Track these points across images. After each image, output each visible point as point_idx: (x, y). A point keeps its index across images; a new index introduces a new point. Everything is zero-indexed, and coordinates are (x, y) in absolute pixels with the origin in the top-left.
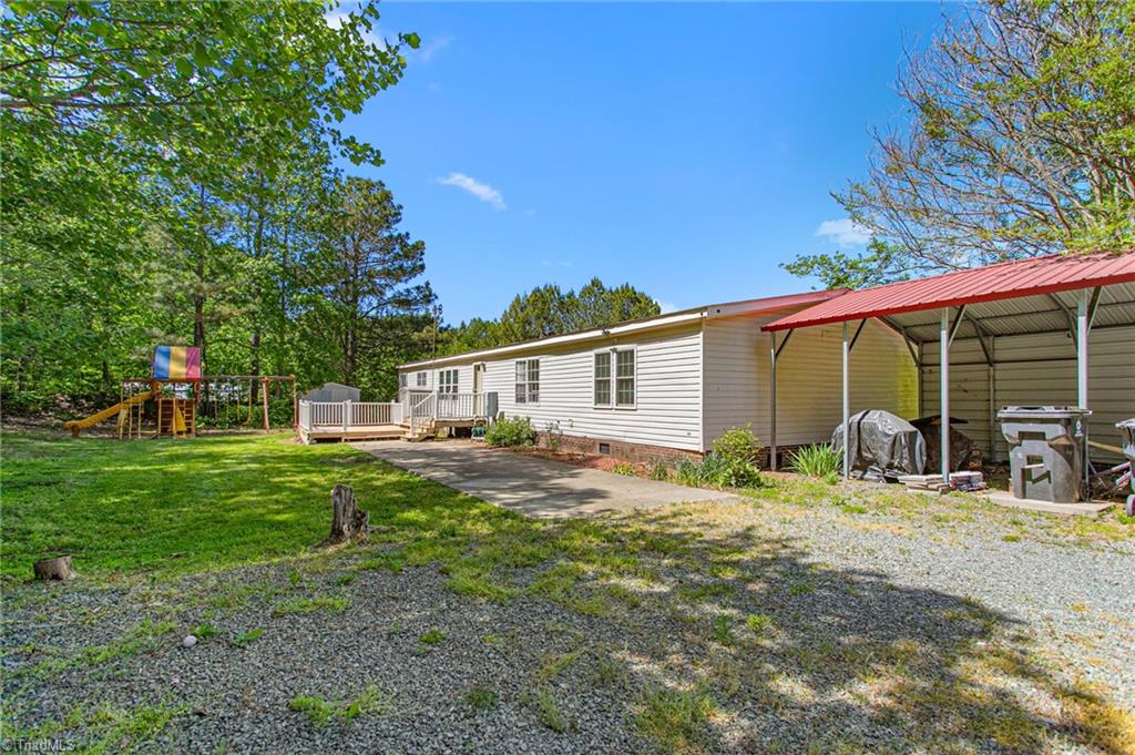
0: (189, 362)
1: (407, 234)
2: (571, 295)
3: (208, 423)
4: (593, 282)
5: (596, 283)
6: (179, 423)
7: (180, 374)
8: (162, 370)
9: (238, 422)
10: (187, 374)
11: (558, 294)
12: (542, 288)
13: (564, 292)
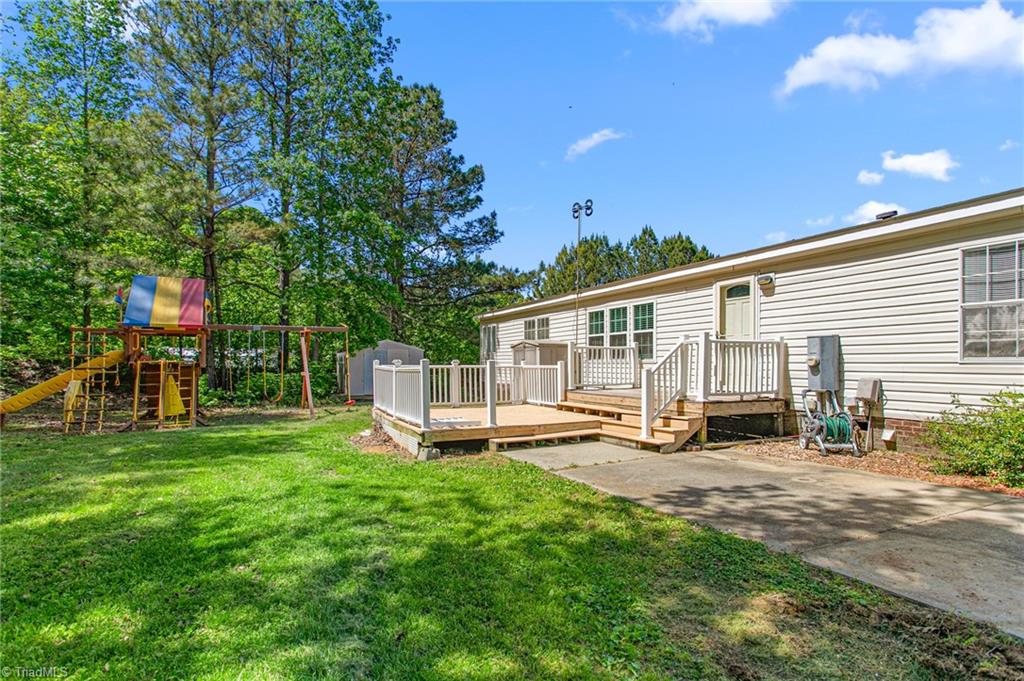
0: (185, 300)
1: (462, 157)
2: (619, 246)
3: (221, 398)
4: (645, 232)
5: (648, 232)
6: (172, 400)
7: (169, 319)
8: (141, 310)
9: (263, 396)
10: (181, 318)
11: (607, 245)
12: (589, 238)
13: (612, 243)
